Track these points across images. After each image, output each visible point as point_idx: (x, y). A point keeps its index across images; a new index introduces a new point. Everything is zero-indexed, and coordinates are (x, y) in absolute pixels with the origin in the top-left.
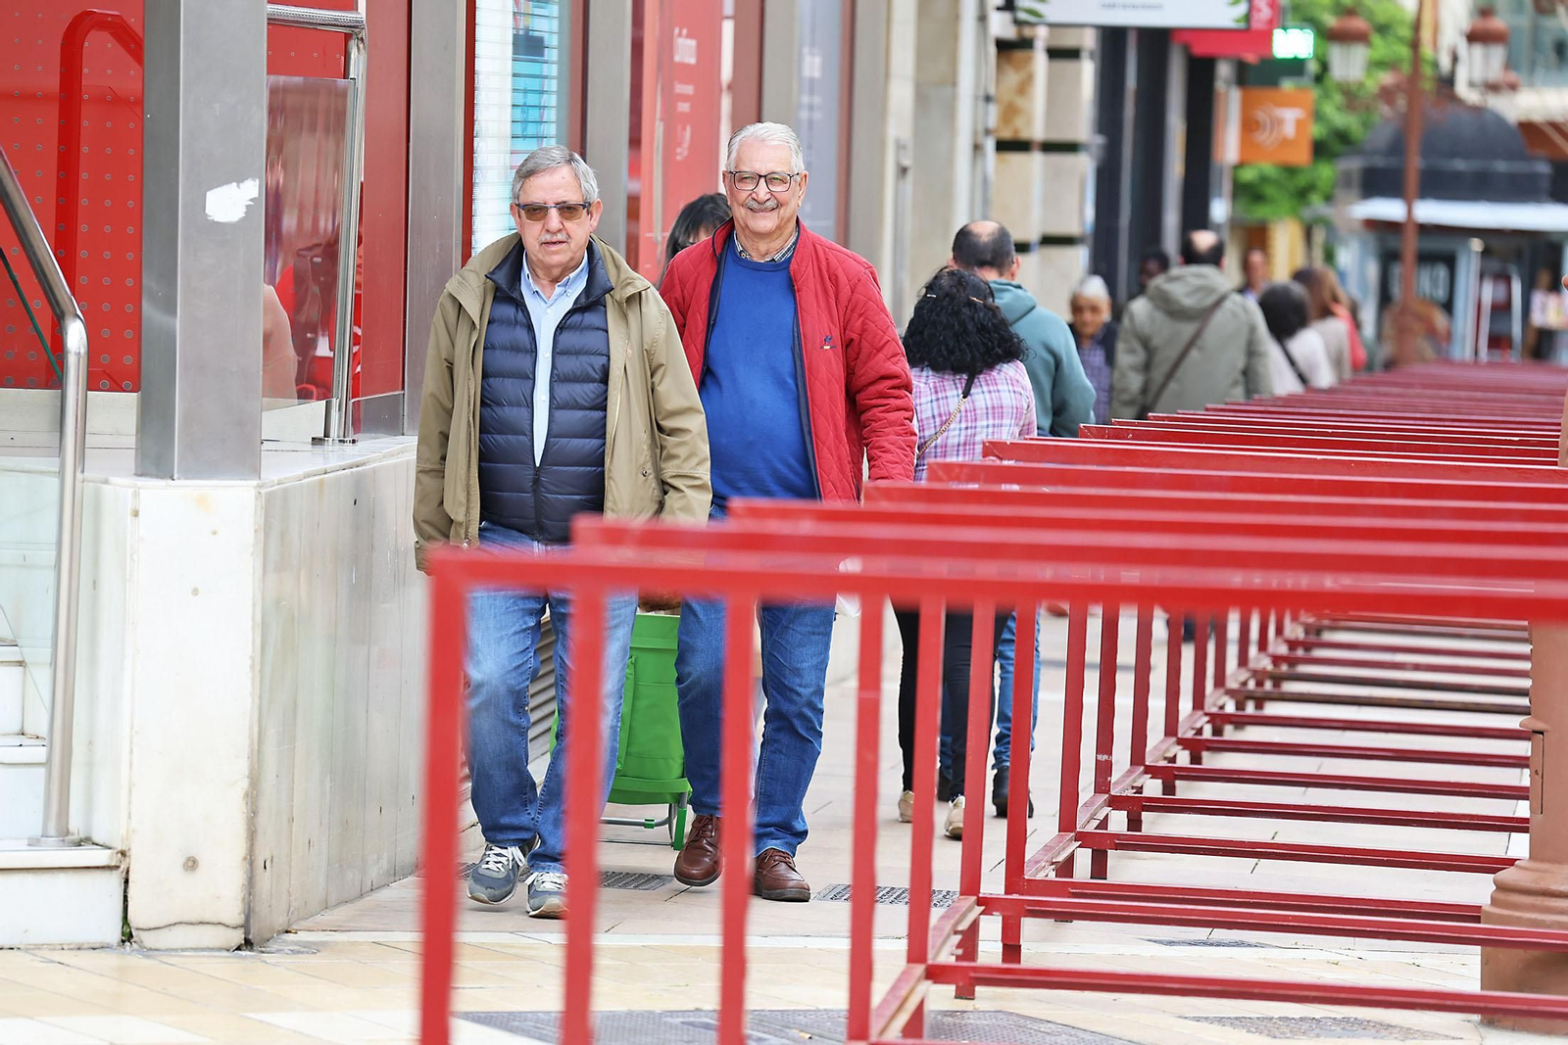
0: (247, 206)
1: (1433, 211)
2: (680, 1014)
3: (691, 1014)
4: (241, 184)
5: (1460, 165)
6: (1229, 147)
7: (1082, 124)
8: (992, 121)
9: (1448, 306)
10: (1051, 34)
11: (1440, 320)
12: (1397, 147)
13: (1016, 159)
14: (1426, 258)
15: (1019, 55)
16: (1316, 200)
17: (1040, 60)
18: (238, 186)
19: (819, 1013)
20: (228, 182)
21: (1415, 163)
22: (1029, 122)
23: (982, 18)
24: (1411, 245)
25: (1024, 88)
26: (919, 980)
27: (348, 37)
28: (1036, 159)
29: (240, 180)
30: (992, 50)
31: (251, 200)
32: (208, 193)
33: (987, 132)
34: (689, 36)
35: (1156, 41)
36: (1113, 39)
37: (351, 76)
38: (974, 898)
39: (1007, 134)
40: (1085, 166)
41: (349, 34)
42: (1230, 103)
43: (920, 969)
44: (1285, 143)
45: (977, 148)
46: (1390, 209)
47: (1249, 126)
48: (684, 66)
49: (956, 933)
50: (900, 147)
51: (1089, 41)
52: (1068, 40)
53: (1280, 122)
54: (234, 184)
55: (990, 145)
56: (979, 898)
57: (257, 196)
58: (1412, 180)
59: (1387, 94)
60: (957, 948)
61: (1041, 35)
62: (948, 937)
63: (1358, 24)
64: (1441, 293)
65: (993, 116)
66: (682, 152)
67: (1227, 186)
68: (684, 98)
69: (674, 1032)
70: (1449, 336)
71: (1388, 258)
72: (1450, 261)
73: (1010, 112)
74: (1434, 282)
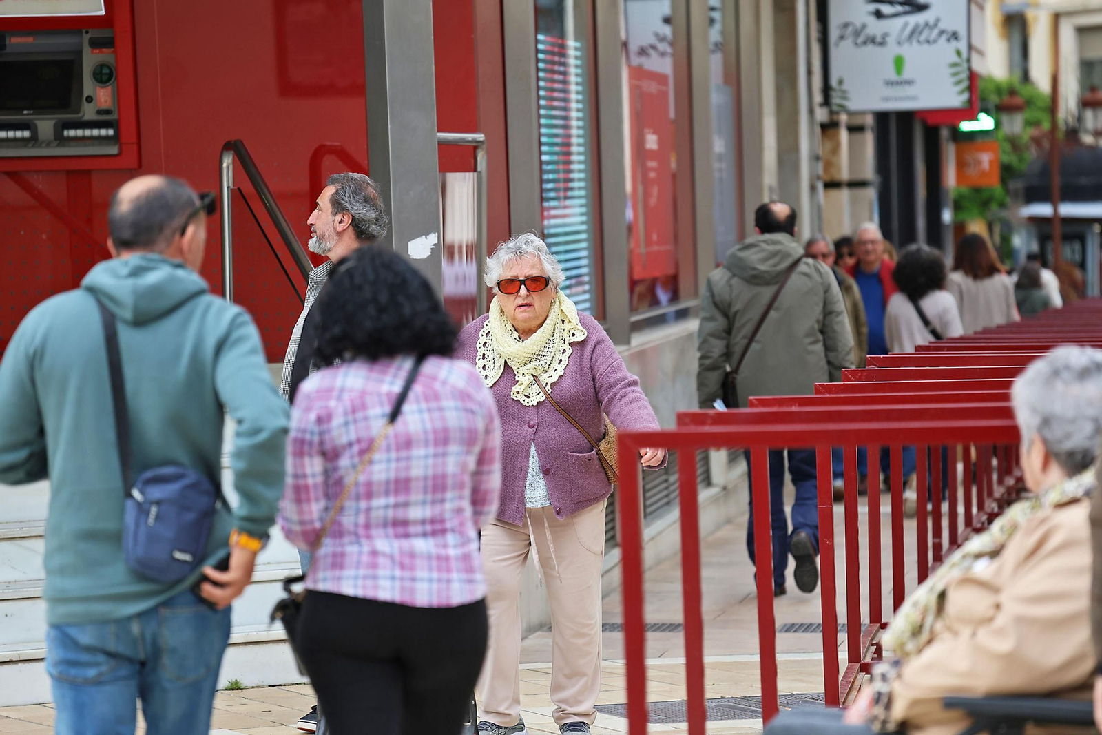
0: (432, 249)
1: (1070, 210)
2: (713, 701)
3: (719, 700)
4: (428, 237)
5: (1084, 181)
6: (950, 178)
7: (868, 170)
8: (820, 171)
9: (1082, 265)
10: (849, 118)
11: (1078, 274)
12: (1045, 172)
13: (834, 193)
14: (1067, 238)
15: (831, 132)
16: (994, 207)
17: (844, 135)
18: (426, 238)
19: (793, 697)
20: (420, 236)
21: (1057, 181)
22: (839, 169)
23: (811, 111)
24: (1058, 230)
25: (836, 150)
26: (858, 673)
27: (475, 148)
28: (845, 194)
29: (427, 234)
30: (818, 130)
31: (434, 245)
32: (409, 243)
33: (818, 178)
34: (654, 133)
35: (906, 118)
36: (882, 118)
37: (479, 170)
38: (879, 625)
39: (827, 178)
40: (871, 194)
41: (475, 147)
42: (950, 153)
43: (857, 666)
44: (983, 174)
45: (813, 188)
46: (1044, 210)
47: (961, 165)
48: (651, 151)
49: (872, 645)
50: (771, 189)
51: (869, 120)
52: (857, 121)
53: (979, 162)
54: (424, 236)
55: (820, 186)
56: (881, 624)
57: (437, 242)
58: (1056, 192)
59: (1036, 141)
60: (874, 653)
61: (843, 118)
62: (868, 648)
63: (1018, 100)
64: (1078, 257)
65: (820, 169)
66: (653, 201)
67: (951, 204)
68: (652, 169)
69: (712, 711)
70: (1084, 283)
71: (1044, 239)
72: (1082, 239)
73: (828, 165)
74: (1073, 252)
